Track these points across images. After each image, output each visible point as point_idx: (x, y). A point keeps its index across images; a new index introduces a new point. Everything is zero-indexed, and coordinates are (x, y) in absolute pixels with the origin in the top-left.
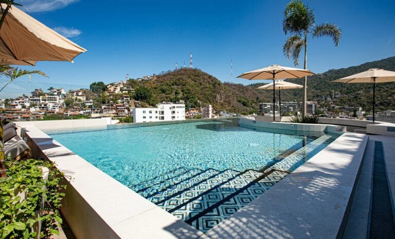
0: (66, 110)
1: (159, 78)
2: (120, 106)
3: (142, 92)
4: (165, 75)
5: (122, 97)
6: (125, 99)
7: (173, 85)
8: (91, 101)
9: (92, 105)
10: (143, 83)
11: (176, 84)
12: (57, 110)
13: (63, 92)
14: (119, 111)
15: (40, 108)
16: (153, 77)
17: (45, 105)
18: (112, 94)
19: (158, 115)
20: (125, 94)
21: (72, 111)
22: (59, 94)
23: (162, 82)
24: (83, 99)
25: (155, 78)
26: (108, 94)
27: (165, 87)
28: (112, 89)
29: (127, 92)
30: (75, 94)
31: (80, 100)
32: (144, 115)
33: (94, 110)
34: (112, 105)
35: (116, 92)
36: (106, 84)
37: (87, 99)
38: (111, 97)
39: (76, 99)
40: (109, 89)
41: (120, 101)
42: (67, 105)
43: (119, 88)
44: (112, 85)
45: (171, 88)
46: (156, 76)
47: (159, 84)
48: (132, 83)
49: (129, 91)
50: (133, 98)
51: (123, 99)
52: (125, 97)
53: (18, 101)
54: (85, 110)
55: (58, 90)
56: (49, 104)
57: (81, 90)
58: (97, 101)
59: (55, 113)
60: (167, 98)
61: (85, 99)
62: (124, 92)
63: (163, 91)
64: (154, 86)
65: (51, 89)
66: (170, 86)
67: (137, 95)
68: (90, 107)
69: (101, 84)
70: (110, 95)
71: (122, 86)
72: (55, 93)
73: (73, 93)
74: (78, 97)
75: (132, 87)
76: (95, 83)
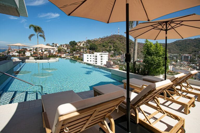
0: (58, 53)
1: (102, 40)
2: (82, 53)
3: (93, 46)
4: (105, 38)
5: (83, 48)
6: (85, 49)
7: (109, 43)
8: (69, 49)
9: (69, 52)
10: (94, 42)
11: (110, 43)
12: (54, 53)
13: (58, 45)
14: (81, 55)
15: (48, 52)
16: (99, 39)
17: (50, 51)
18: (79, 46)
19: (94, 57)
20: (85, 47)
21: (60, 54)
22: (56, 46)
23: (103, 41)
24: (66, 48)
25: (100, 40)
26: (77, 47)
27: (104, 44)
28: (79, 44)
29: (86, 46)
30: (63, 46)
31: (64, 49)
32: (88, 57)
33: (70, 54)
34: (78, 52)
35: (81, 46)
36: (76, 42)
37: (67, 49)
38: (78, 48)
39: (63, 49)
40: (78, 44)
41: (82, 50)
42: (59, 51)
43: (82, 44)
44: (79, 42)
45: (108, 45)
46: (101, 39)
47: (102, 42)
48: (89, 41)
49: (87, 46)
50: (89, 49)
51: (84, 49)
52: (85, 48)
53: (40, 49)
54: (66, 54)
55: (56, 44)
56: (52, 50)
57: (65, 44)
58: (72, 50)
59: (53, 54)
60: (105, 49)
61: (66, 49)
62: (84, 46)
63: (104, 46)
64: (99, 43)
65: (53, 44)
66: (107, 43)
67: (91, 47)
68: (68, 52)
69: (75, 42)
70: (78, 47)
71: (84, 43)
72: (55, 46)
73: (62, 46)
74: (64, 48)
75: (89, 44)
76: (72, 41)
